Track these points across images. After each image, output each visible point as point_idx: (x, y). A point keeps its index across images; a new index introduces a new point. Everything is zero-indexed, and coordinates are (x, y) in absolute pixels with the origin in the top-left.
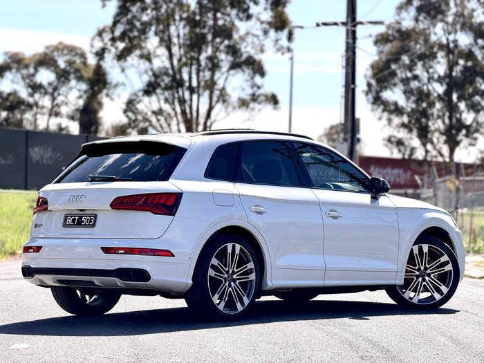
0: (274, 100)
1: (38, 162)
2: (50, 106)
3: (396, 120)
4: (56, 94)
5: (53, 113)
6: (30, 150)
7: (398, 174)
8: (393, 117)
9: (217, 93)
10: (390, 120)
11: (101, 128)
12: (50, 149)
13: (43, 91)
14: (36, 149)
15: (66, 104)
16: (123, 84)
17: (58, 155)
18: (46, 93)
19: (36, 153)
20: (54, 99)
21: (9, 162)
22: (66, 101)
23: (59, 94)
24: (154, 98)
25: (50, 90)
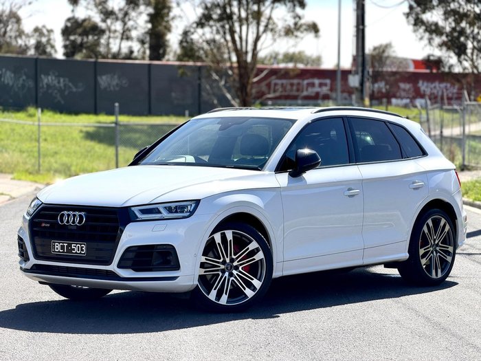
0: (314, 28)
1: (106, 88)
2: (121, 31)
3: (437, 40)
4: (127, 19)
5: (125, 37)
6: (99, 78)
7: (446, 87)
8: (434, 36)
9: (263, 24)
10: (430, 40)
11: (168, 50)
12: (116, 77)
13: (114, 17)
14: (104, 77)
15: (136, 28)
16: (180, 17)
17: (124, 82)
18: (117, 19)
19: (104, 80)
20: (125, 24)
21: (80, 90)
22: (135, 25)
23: (129, 20)
24: (207, 29)
25: (120, 16)
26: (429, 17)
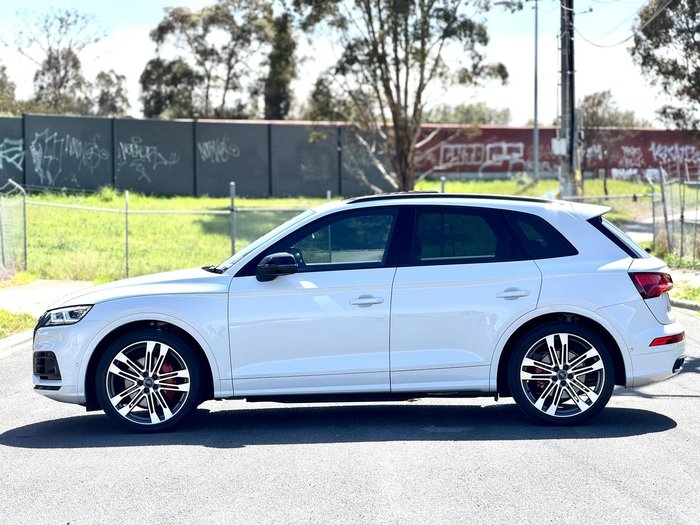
0: (501, 71)
1: (209, 160)
2: (226, 78)
3: (676, 85)
4: (233, 61)
5: (230, 86)
6: (199, 145)
7: (689, 151)
8: (671, 79)
9: (429, 63)
10: (666, 86)
11: (292, 103)
12: (223, 143)
13: (215, 57)
14: (206, 144)
15: (247, 74)
17: (234, 150)
18: (220, 60)
19: (206, 149)
20: (230, 68)
21: (174, 163)
22: (247, 69)
23: (237, 61)
25: (224, 56)
26: (665, 53)
